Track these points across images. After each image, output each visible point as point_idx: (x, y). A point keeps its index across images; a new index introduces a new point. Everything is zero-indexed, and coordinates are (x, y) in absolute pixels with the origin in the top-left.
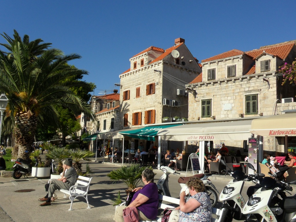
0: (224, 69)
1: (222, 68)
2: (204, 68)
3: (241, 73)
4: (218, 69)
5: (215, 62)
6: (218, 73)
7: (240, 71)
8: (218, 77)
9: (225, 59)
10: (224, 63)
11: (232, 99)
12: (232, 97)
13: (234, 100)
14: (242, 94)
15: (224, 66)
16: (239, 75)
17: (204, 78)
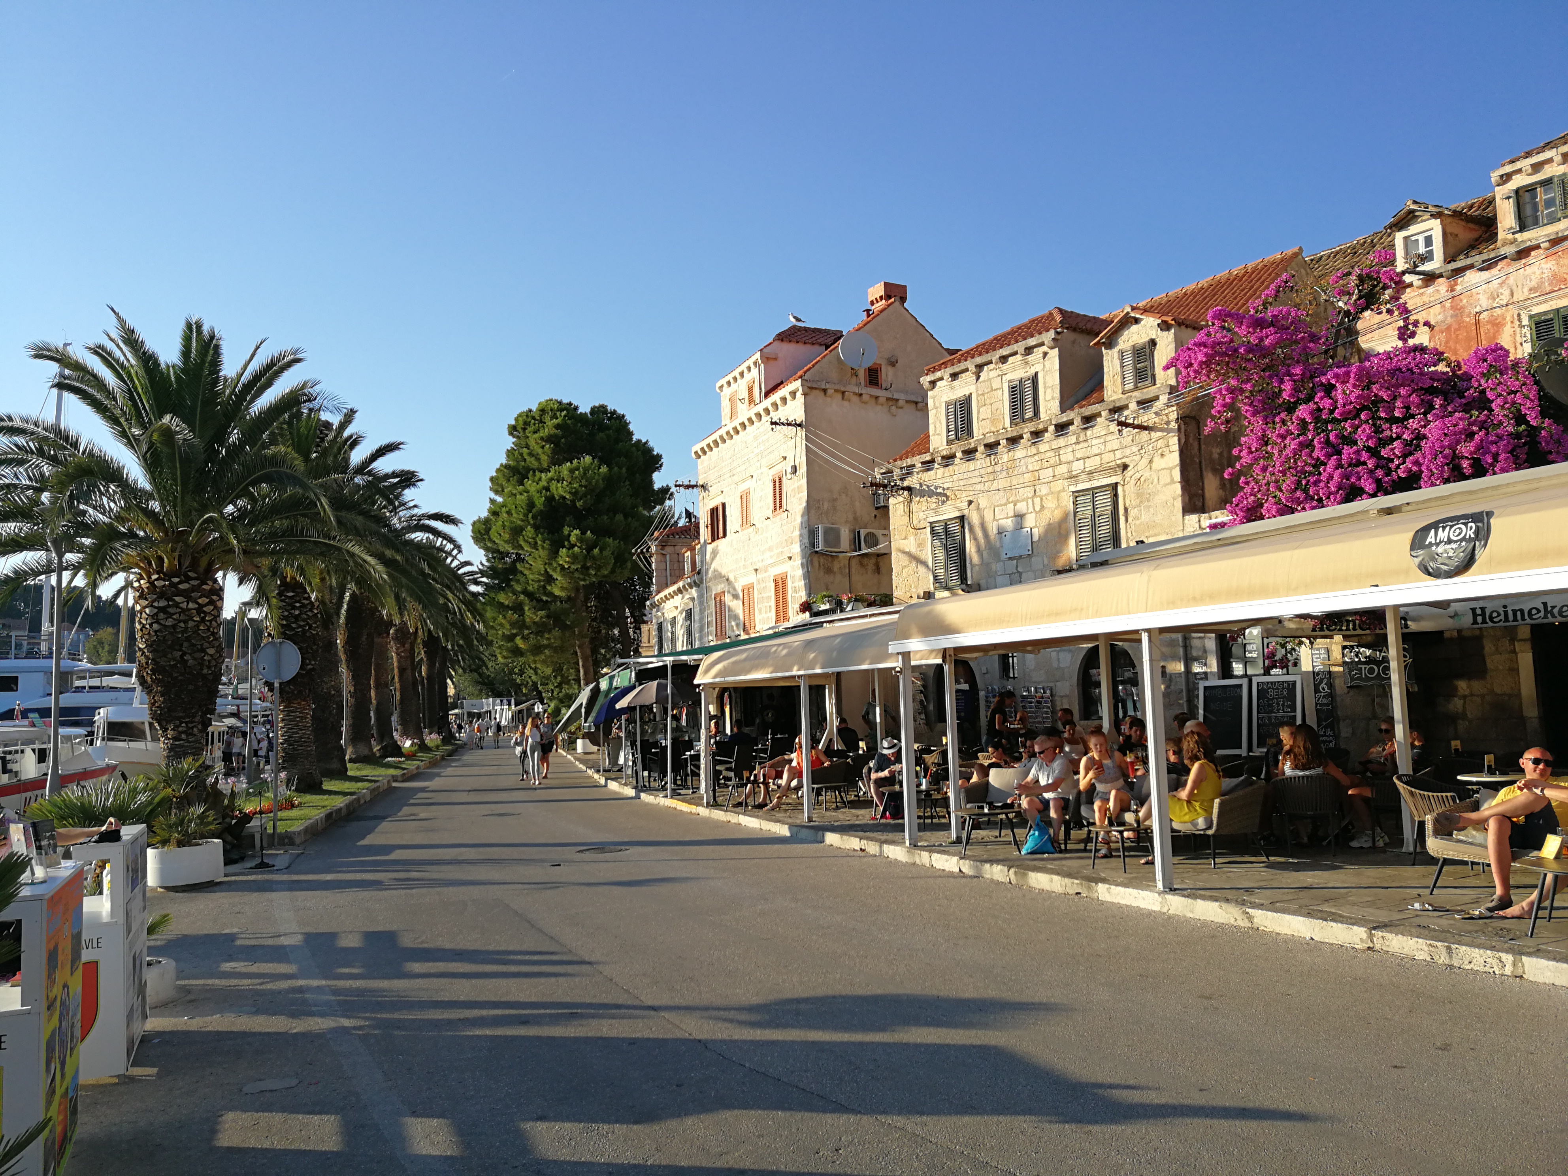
0: (1000, 392)
1: (992, 390)
2: (934, 398)
3: (1055, 405)
4: (978, 395)
5: (967, 370)
6: (979, 412)
7: (1053, 398)
8: (981, 430)
9: (998, 356)
10: (999, 372)
11: (1031, 510)
12: (1030, 501)
13: (1036, 513)
14: (1064, 490)
15: (996, 384)
16: (1049, 412)
17: (934, 435)
